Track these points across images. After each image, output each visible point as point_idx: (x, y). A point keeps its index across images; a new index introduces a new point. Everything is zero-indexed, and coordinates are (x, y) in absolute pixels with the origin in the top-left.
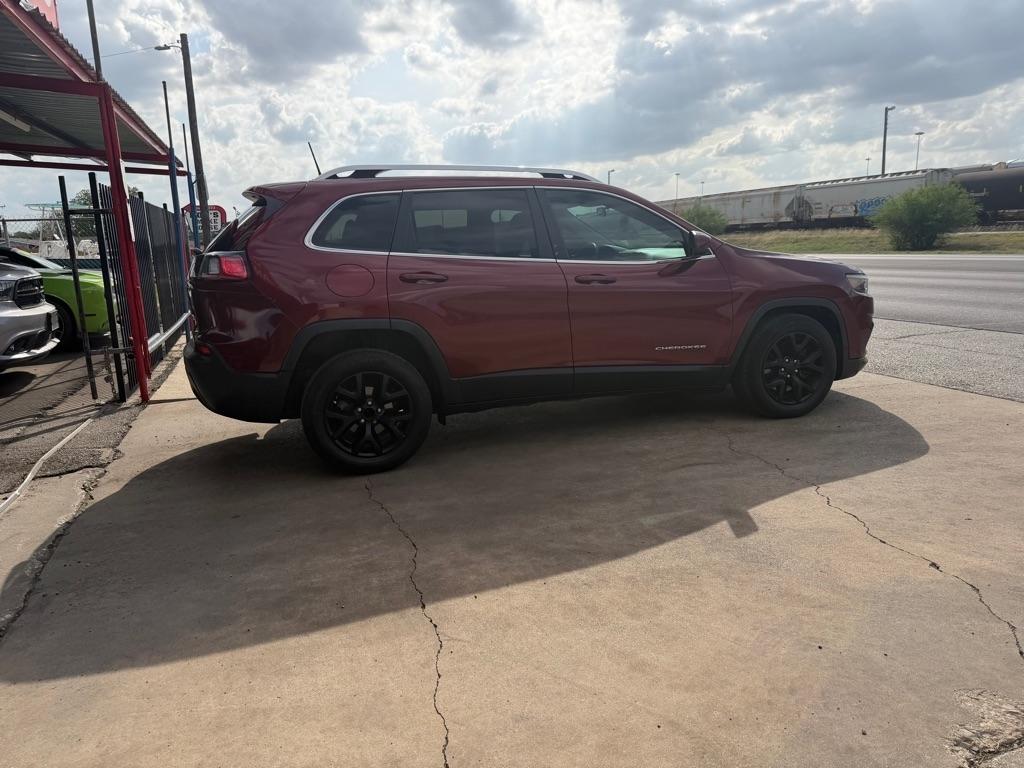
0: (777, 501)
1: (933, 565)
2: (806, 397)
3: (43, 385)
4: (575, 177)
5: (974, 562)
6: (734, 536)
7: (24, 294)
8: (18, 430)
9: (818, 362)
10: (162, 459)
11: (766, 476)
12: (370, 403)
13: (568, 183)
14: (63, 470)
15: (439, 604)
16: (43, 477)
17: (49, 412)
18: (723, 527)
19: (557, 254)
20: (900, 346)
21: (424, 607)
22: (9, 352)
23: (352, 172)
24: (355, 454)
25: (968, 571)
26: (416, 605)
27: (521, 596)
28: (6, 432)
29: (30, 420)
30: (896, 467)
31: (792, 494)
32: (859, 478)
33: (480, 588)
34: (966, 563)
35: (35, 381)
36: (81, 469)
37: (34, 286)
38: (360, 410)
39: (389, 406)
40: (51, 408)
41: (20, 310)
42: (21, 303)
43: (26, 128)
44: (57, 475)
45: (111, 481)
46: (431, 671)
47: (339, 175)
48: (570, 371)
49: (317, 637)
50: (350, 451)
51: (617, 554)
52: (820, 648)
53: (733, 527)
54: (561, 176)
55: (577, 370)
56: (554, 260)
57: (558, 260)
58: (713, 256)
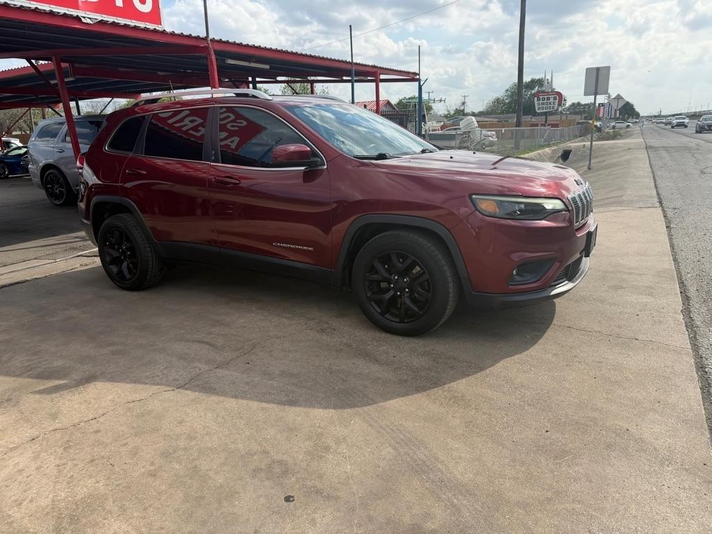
19: (213, 158)
38: (121, 251)
57: (212, 164)
58: (325, 167)
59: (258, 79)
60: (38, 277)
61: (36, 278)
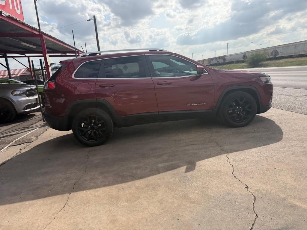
0: (210, 159)
1: (247, 187)
2: (246, 120)
3: (36, 118)
4: (160, 51)
5: (264, 187)
6: (184, 172)
7: (29, 93)
8: (17, 132)
9: (250, 108)
10: (46, 140)
11: (214, 149)
12: (93, 125)
13: (158, 52)
14: (18, 144)
15: (75, 193)
16: (12, 146)
17: (31, 126)
18: (183, 168)
19: (152, 76)
20: (301, 99)
21: (70, 194)
22: (24, 109)
25: (258, 191)
26: (68, 193)
27: (101, 191)
28: (14, 132)
29: (23, 129)
30: (264, 147)
31: (217, 157)
32: (246, 151)
33: (91, 188)
34: (260, 187)
35: (34, 117)
36: (23, 143)
37: (33, 91)
38: (90, 127)
39: (100, 125)
40: (32, 125)
41: (28, 98)
42: (28, 96)
43: (35, 47)
44: (16, 145)
45: (29, 147)
46: (53, 217)
49: (35, 201)
50: (87, 139)
51: (141, 177)
52: (178, 219)
53: (187, 168)
54: (155, 50)
55: (160, 113)
56: (150, 78)
57: (152, 78)
58: (208, 73)
59: (8, 55)
60: (8, 159)
61: (8, 160)
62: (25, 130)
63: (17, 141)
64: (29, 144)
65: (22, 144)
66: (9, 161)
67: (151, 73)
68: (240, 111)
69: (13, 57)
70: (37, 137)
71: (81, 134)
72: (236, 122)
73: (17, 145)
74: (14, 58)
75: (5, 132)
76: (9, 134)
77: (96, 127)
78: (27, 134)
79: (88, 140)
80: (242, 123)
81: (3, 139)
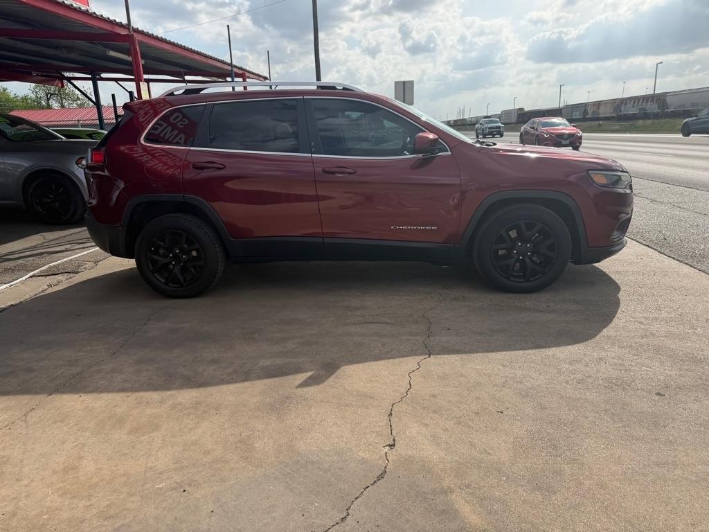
2: (537, 277)
4: (344, 89)
8: (68, 246)
10: (108, 272)
11: (409, 340)
12: (177, 251)
14: (51, 273)
16: (39, 276)
19: (313, 150)
21: (50, 395)
23: (183, 91)
24: (166, 284)
26: (48, 393)
33: (94, 390)
36: (62, 273)
38: (171, 255)
44: (45, 276)
45: (68, 282)
47: (175, 93)
48: (320, 240)
50: (163, 281)
55: (327, 240)
56: (310, 155)
57: (313, 155)
58: (449, 153)
60: (13, 303)
61: (12, 305)
62: (87, 245)
63: (54, 267)
64: (72, 275)
65: (58, 274)
66: (12, 308)
67: (313, 144)
68: (525, 255)
69: (116, 80)
70: (96, 263)
71: (151, 268)
72: (512, 279)
73: (48, 275)
74: (119, 82)
75: (46, 244)
76: (49, 250)
77: (184, 257)
78: (82, 254)
79: (165, 284)
80: (526, 284)
81: (30, 259)
